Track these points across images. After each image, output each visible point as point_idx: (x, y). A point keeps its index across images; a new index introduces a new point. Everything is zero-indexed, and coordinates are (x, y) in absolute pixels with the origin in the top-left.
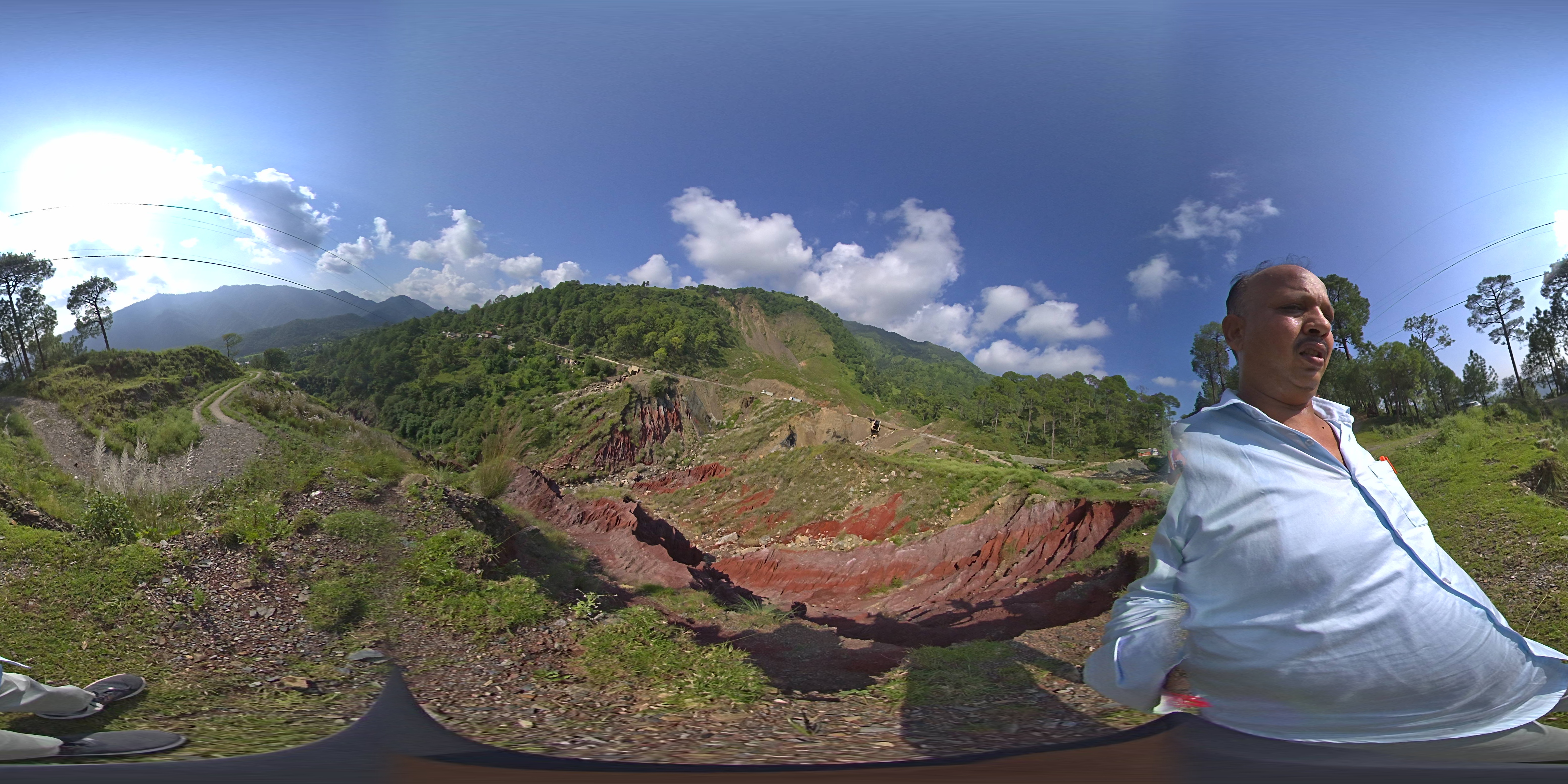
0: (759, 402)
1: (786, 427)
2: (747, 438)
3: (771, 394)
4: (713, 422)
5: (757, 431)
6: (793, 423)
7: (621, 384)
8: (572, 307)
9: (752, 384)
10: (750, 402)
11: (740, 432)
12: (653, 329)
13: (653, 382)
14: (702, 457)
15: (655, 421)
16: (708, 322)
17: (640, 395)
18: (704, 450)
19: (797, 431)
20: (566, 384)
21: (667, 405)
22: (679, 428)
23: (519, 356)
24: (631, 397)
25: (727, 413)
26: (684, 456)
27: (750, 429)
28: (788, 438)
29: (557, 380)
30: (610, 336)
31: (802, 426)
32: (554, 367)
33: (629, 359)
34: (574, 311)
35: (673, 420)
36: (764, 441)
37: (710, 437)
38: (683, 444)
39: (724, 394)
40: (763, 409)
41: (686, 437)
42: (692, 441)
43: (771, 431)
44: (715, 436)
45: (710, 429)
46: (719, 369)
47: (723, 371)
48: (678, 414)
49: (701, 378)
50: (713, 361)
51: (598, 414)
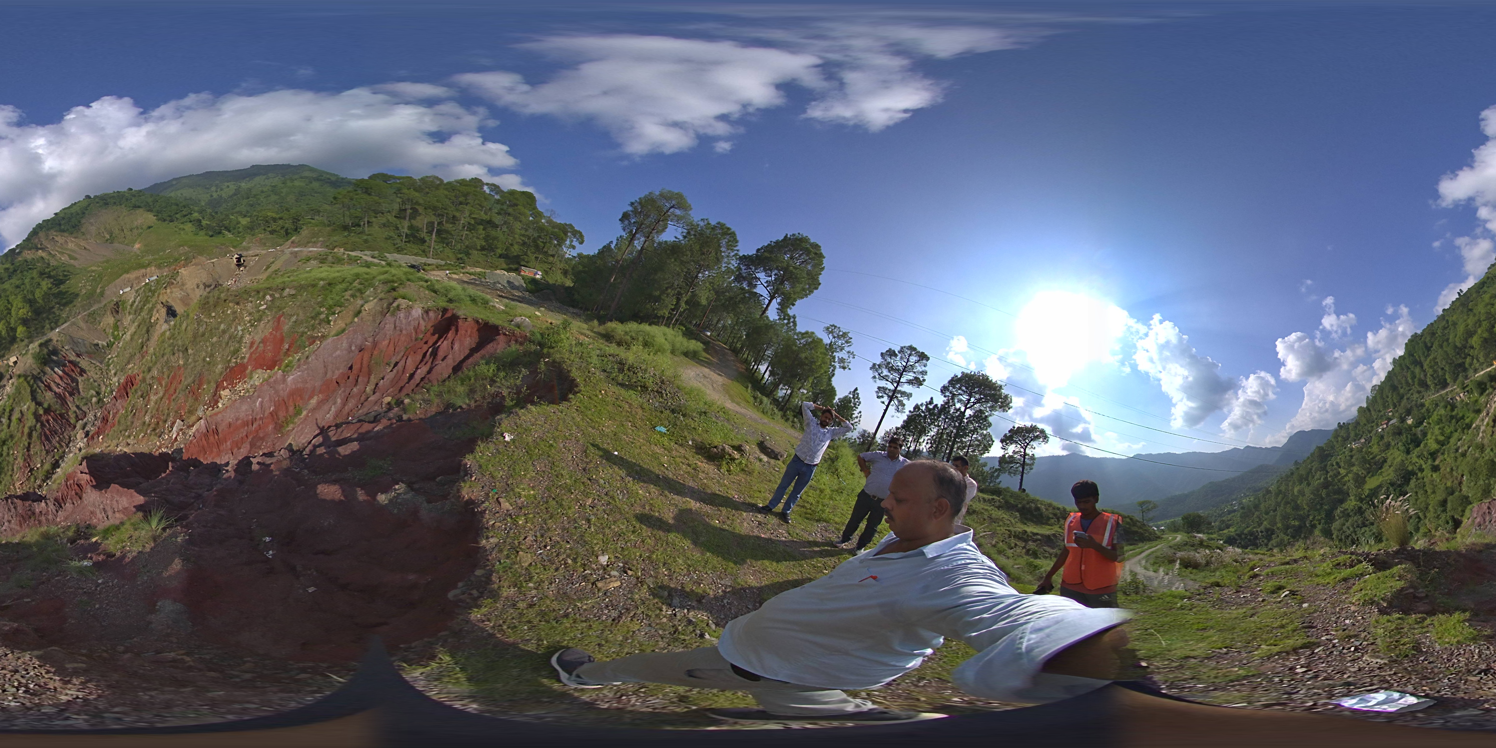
0: (124, 302)
1: (159, 306)
2: (136, 337)
3: (128, 289)
4: (103, 346)
5: (139, 326)
6: (163, 298)
7: (13, 380)
9: (107, 292)
10: (117, 308)
11: (127, 337)
13: (34, 358)
14: (115, 379)
15: (60, 382)
16: (32, 278)
17: (33, 375)
18: (113, 372)
19: (172, 303)
21: (58, 364)
22: (82, 372)
24: (28, 383)
25: (107, 330)
26: (103, 389)
27: (133, 329)
28: (168, 314)
31: (173, 296)
35: (73, 371)
36: (151, 330)
37: (109, 359)
38: (95, 381)
39: (93, 318)
40: (132, 305)
41: (92, 373)
42: (99, 373)
43: (151, 317)
44: (112, 355)
45: (105, 353)
46: (75, 303)
47: (78, 302)
48: (74, 364)
49: (66, 322)
50: (64, 301)
51: (16, 416)
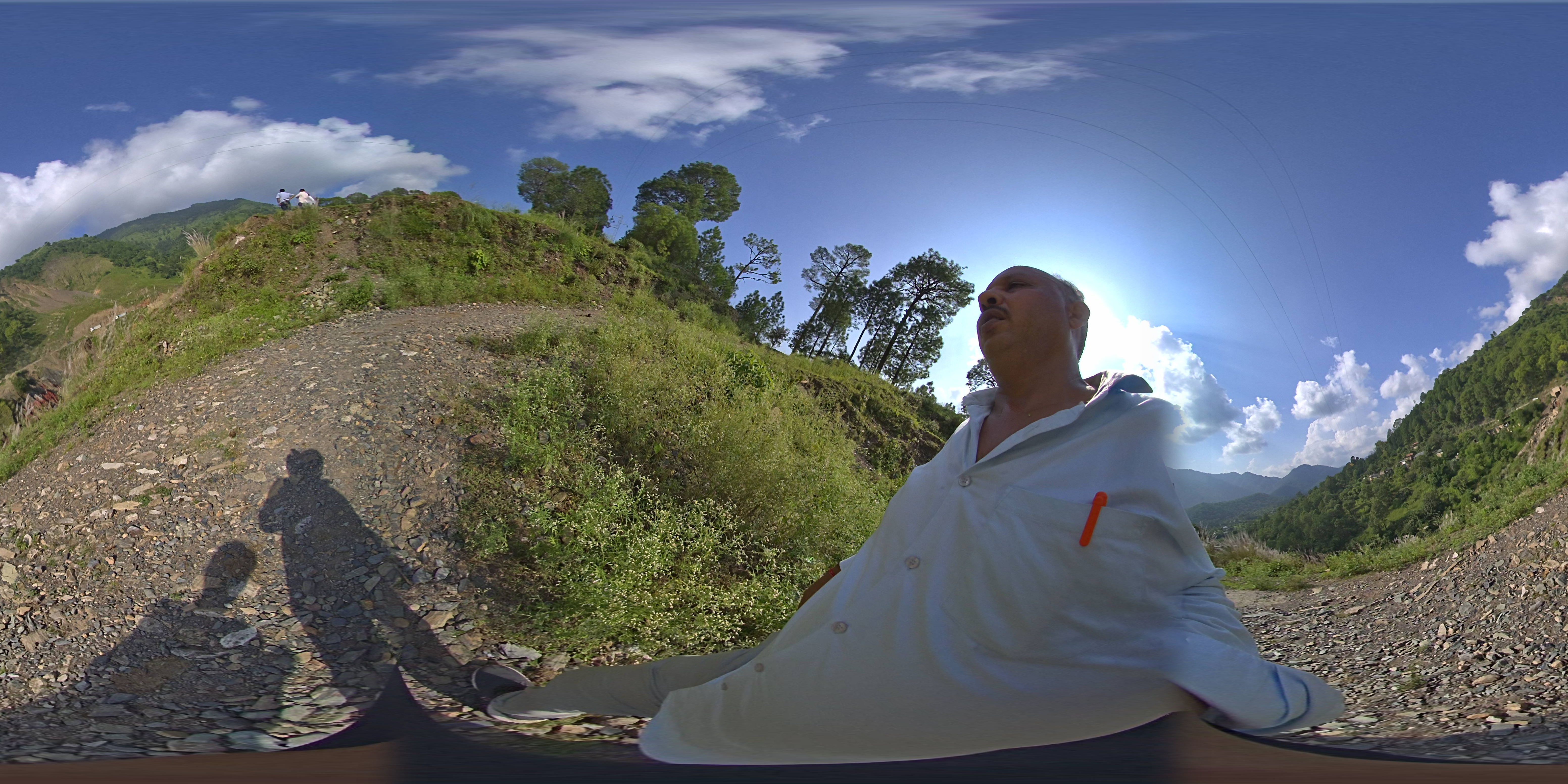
0: (96, 338)
3: (98, 326)
7: (1556, 410)
8: (1461, 391)
9: (76, 332)
10: (89, 344)
12: (1539, 355)
20: (1516, 443)
23: (1453, 456)
29: (1505, 447)
30: (1512, 386)
32: (1492, 440)
33: (1542, 390)
34: (1467, 389)
35: (52, 398)
39: (65, 355)
40: (104, 340)
46: (43, 343)
47: (47, 342)
48: (53, 392)
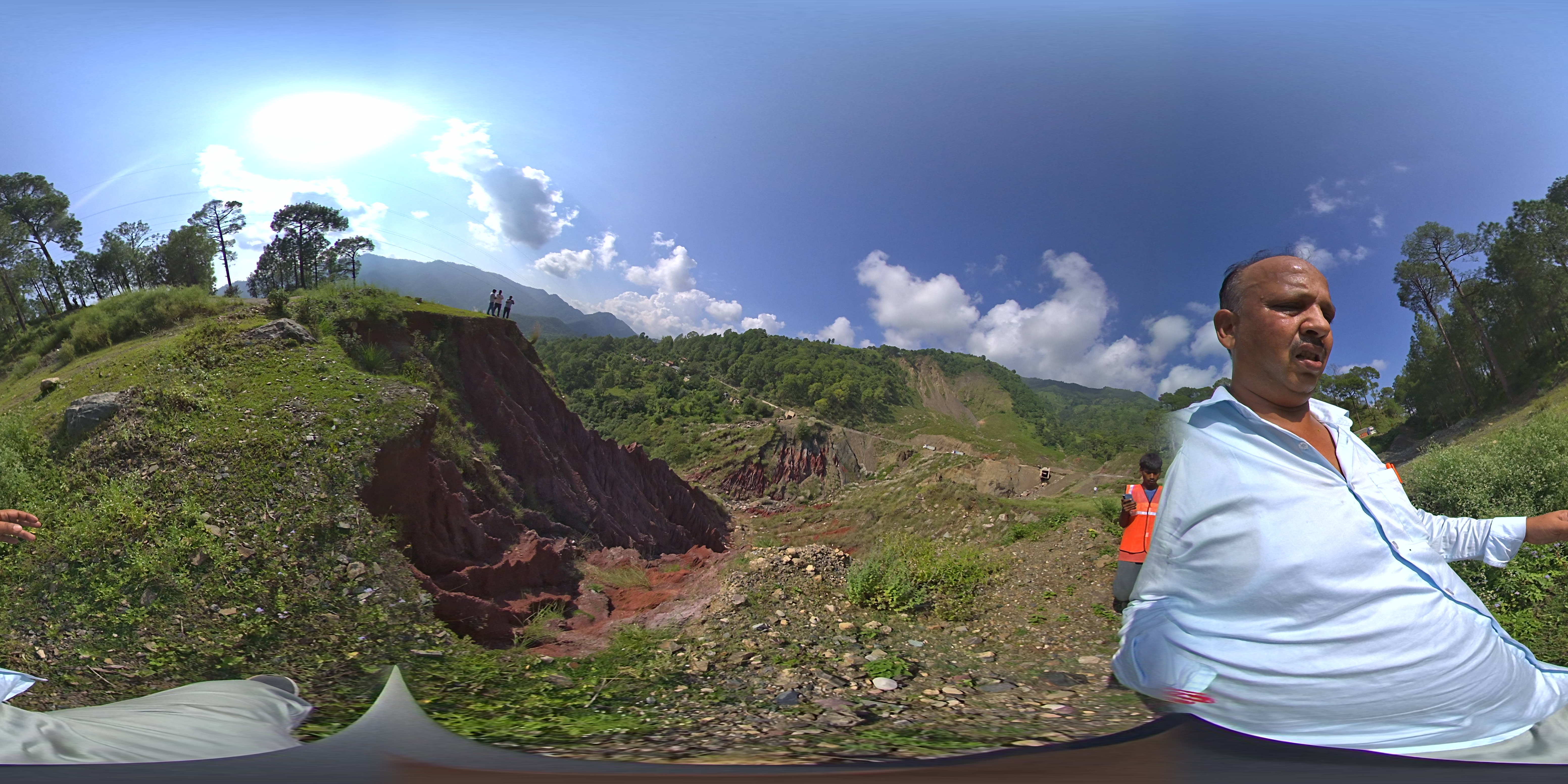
0: (918, 456)
1: (935, 477)
3: (933, 448)
4: (863, 473)
9: (917, 439)
10: (907, 456)
12: (819, 381)
13: (803, 427)
15: (796, 462)
16: (880, 379)
17: (786, 436)
21: (813, 449)
22: (822, 472)
23: (691, 388)
24: (775, 436)
25: (881, 465)
27: (899, 480)
29: (715, 413)
30: (777, 382)
32: (717, 402)
33: (788, 404)
34: (753, 356)
35: (816, 464)
37: (854, 486)
38: (821, 488)
39: (883, 447)
40: (921, 463)
41: (827, 482)
42: (833, 486)
45: (858, 478)
46: (885, 425)
47: (888, 427)
48: (824, 460)
49: (862, 431)
50: (881, 417)
51: (739, 445)
